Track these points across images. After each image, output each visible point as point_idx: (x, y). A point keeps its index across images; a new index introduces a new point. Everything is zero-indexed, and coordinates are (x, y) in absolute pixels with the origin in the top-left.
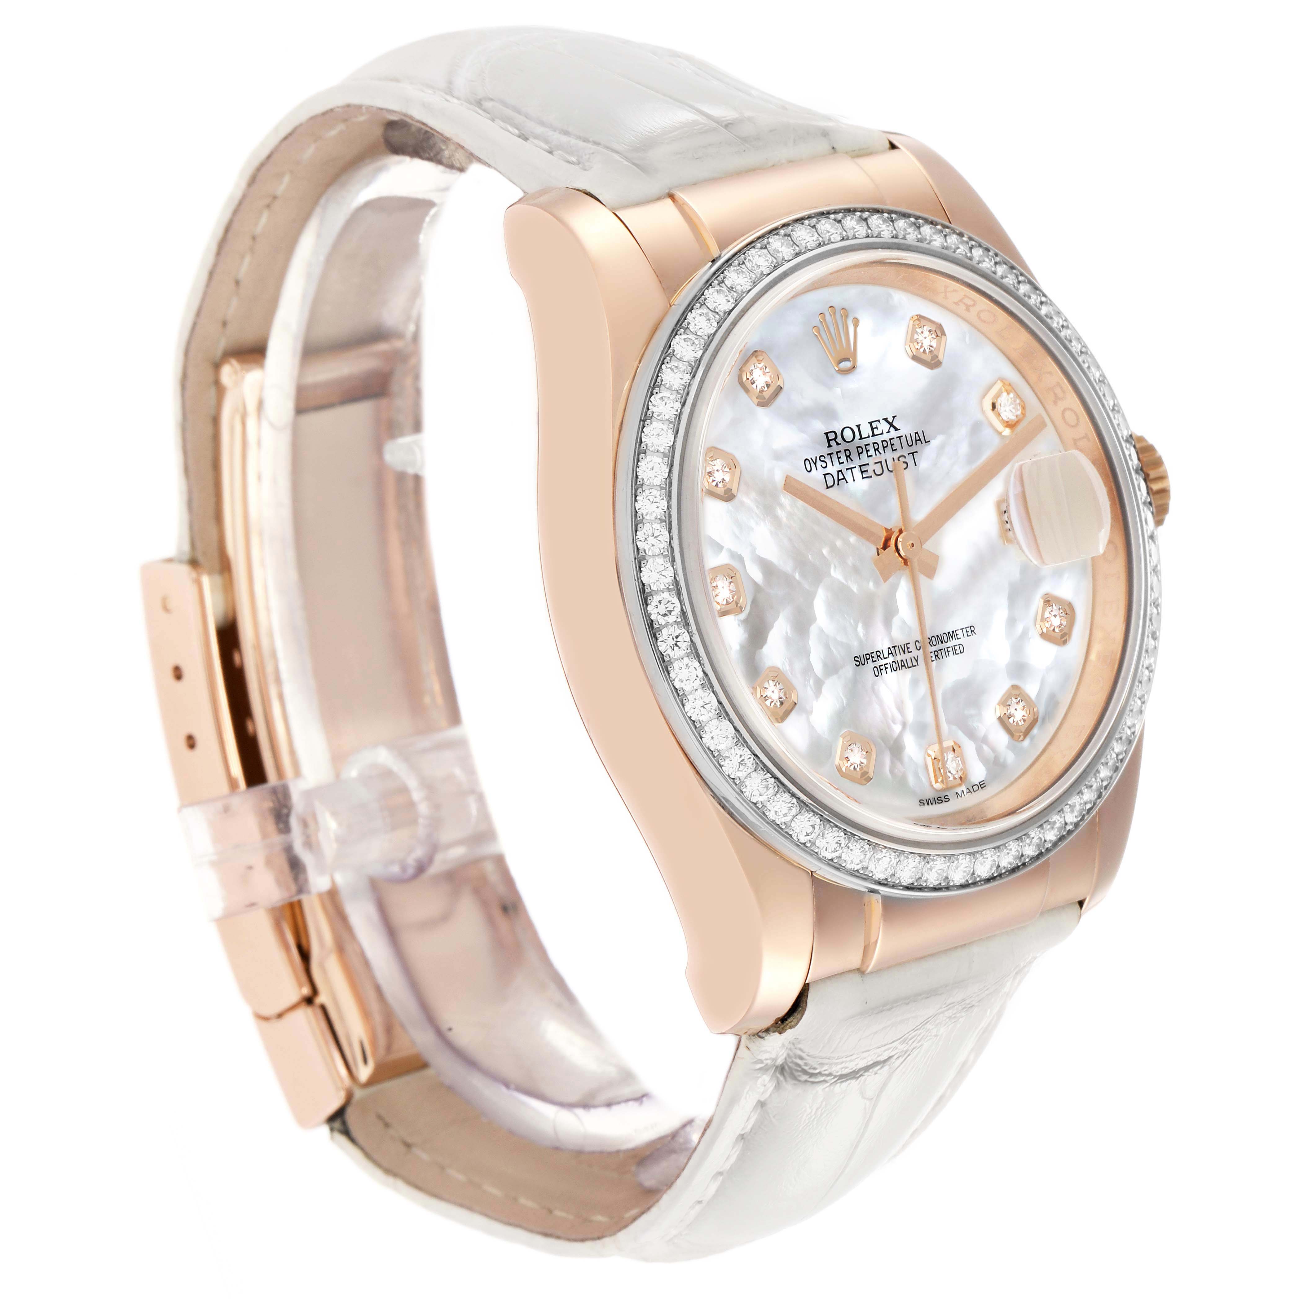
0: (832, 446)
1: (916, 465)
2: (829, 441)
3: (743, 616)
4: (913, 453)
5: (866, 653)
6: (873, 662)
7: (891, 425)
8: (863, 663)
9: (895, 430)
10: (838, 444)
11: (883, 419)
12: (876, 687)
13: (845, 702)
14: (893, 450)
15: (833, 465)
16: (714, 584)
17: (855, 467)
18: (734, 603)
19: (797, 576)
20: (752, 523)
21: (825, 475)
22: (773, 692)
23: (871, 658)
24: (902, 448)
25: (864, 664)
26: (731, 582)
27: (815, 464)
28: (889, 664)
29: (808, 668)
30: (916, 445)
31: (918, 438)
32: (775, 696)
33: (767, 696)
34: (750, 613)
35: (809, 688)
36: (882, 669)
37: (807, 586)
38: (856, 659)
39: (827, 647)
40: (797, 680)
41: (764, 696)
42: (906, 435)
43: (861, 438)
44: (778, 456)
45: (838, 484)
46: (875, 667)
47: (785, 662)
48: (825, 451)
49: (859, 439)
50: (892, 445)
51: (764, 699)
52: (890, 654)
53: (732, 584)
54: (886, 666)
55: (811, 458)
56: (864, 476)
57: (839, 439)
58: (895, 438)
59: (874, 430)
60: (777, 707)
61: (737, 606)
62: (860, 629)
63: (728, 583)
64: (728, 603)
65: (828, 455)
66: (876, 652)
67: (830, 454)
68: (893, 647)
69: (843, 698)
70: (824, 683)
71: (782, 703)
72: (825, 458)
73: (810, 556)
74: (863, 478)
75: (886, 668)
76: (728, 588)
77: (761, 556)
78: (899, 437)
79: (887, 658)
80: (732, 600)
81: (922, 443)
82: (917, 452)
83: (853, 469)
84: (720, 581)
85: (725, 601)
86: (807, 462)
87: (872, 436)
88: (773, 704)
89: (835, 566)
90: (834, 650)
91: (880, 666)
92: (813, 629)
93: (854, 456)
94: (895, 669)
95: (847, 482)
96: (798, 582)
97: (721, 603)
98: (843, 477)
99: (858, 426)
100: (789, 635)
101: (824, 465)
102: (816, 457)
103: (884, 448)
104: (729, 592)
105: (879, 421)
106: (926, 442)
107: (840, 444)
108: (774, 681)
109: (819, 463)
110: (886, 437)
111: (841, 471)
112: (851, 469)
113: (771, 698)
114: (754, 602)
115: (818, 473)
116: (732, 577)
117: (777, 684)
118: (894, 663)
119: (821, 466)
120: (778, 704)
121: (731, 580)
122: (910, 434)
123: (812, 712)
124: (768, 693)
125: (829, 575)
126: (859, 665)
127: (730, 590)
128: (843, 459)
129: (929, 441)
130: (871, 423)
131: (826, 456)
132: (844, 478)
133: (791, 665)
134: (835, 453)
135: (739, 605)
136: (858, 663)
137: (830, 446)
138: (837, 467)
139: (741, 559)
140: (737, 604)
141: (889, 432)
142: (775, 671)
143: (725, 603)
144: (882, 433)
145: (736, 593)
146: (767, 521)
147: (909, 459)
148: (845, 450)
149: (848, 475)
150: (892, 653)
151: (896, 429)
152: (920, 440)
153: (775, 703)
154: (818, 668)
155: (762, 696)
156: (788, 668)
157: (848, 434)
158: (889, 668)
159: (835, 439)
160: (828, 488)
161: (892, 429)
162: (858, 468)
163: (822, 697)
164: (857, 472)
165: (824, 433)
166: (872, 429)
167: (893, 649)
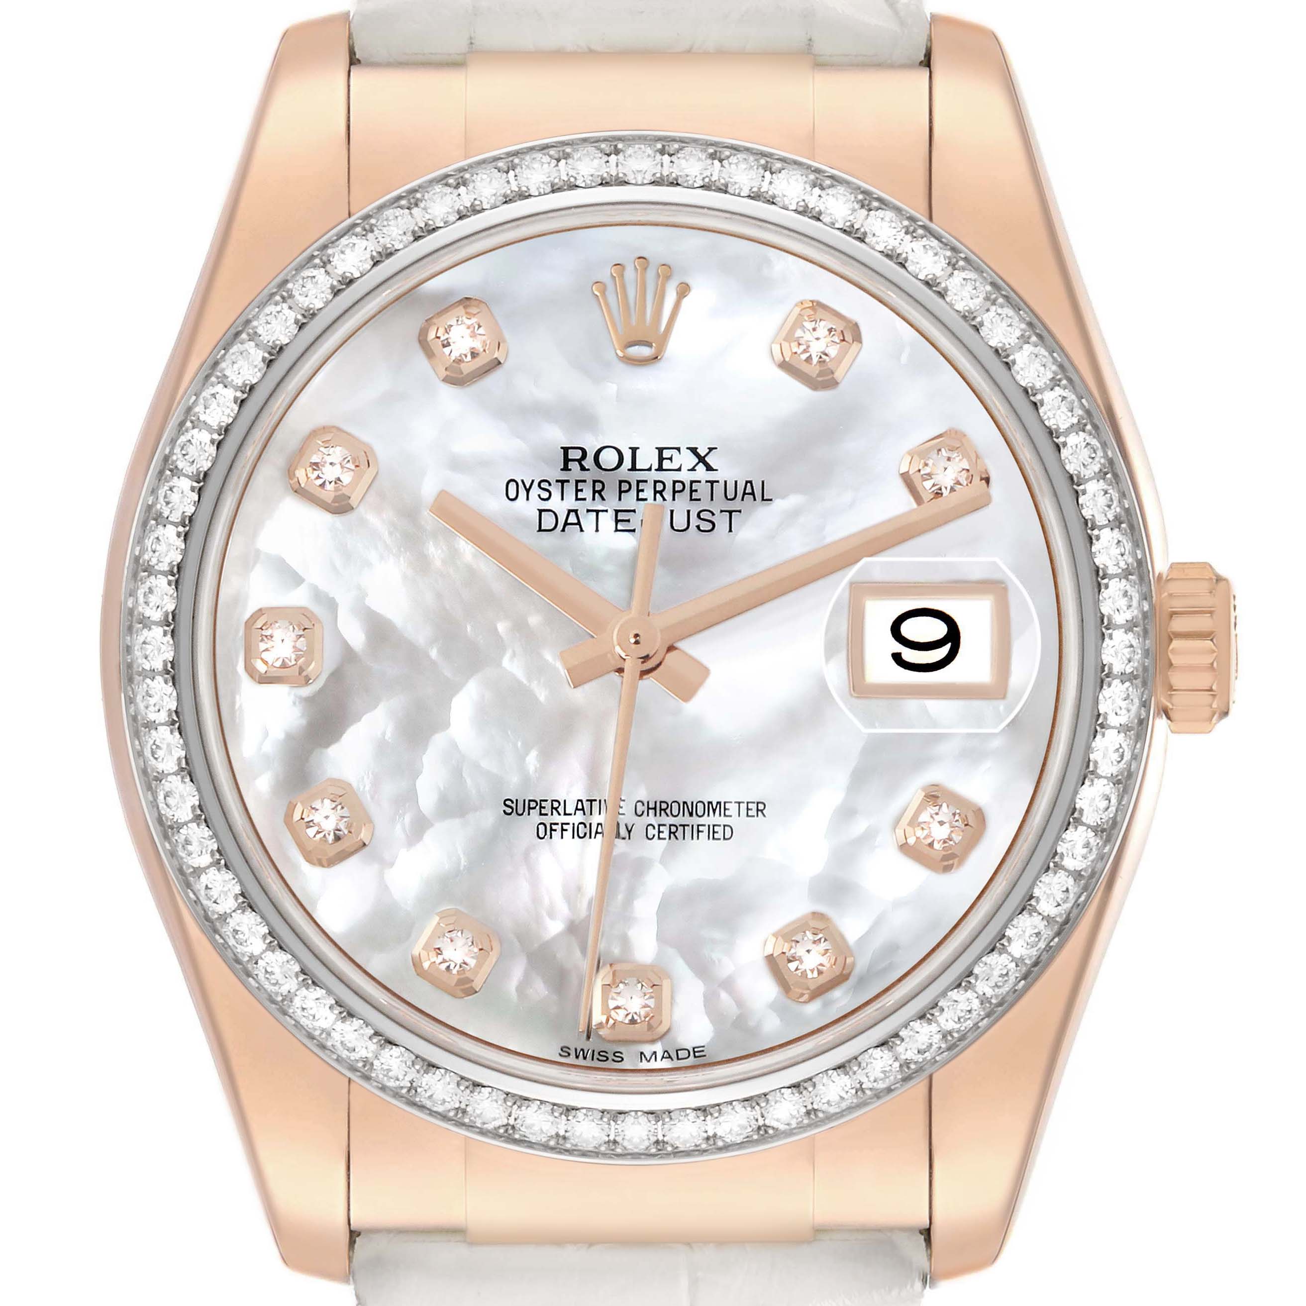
0: (570, 470)
1: (730, 530)
2: (567, 460)
3: (306, 691)
4: (730, 512)
5: (531, 798)
6: (541, 814)
7: (702, 459)
8: (520, 812)
9: (707, 470)
10: (583, 468)
11: (687, 448)
12: (533, 855)
13: (463, 862)
14: (691, 500)
15: (562, 499)
16: (268, 633)
17: (606, 511)
18: (297, 668)
19: (434, 653)
20: (373, 556)
21: (541, 511)
22: (327, 817)
23: (538, 807)
24: (712, 499)
25: (522, 814)
26: (301, 636)
27: (528, 491)
28: (571, 825)
29: (410, 796)
30: (743, 500)
31: (749, 490)
32: (329, 826)
33: (312, 821)
34: (321, 691)
35: (398, 827)
36: (555, 830)
37: (447, 673)
38: (508, 803)
39: (457, 773)
40: (380, 812)
41: (307, 820)
42: (726, 482)
43: (634, 468)
44: (457, 464)
45: (563, 530)
46: (541, 824)
47: (365, 777)
48: (555, 473)
49: (629, 470)
50: (692, 491)
51: (304, 825)
52: (580, 810)
53: (302, 639)
54: (565, 827)
55: (523, 481)
56: (620, 527)
57: (589, 462)
58: (703, 482)
59: (665, 461)
60: (326, 841)
61: (300, 674)
62: (532, 760)
63: (295, 637)
64: (284, 666)
65: (557, 481)
66: (552, 801)
67: (563, 482)
68: (587, 800)
69: (462, 856)
70: (432, 825)
71: (337, 838)
72: (550, 484)
73: (469, 628)
74: (617, 530)
75: (563, 830)
76: (293, 644)
77: (373, 608)
78: (712, 483)
79: (570, 814)
80: (293, 662)
81: (755, 500)
82: (740, 511)
83: (600, 513)
84: (280, 630)
85: (281, 661)
86: (512, 486)
87: (656, 470)
88: (321, 835)
89: (514, 654)
90: (469, 781)
91: (551, 824)
92: (438, 741)
93: (611, 493)
94: (581, 835)
95: (582, 530)
96: (433, 663)
97: (270, 663)
98: (576, 521)
99: (634, 450)
100: (386, 738)
101: (545, 495)
102: (533, 481)
103: (674, 492)
104: (293, 650)
105: (678, 449)
106: (763, 500)
107: (588, 470)
108: (334, 801)
109: (535, 490)
110: (685, 476)
111: (576, 511)
112: (597, 512)
113: (319, 825)
114: (337, 675)
115: (528, 507)
116: (305, 629)
117: (339, 807)
118: (581, 826)
119: (539, 496)
120: (331, 838)
121: (301, 633)
122: (736, 482)
123: (392, 864)
124: (317, 817)
125: (499, 665)
126: (510, 814)
127: (294, 647)
128: (587, 493)
129: (771, 500)
130: (660, 450)
131: (553, 482)
132: (579, 523)
133: (376, 783)
134: (573, 483)
135: (304, 674)
136: (509, 810)
137: (566, 468)
138: (570, 502)
139: (332, 605)
140: (301, 671)
141: (693, 469)
142: (343, 788)
143: (278, 664)
144: (679, 469)
145: (306, 654)
146: (402, 559)
147: (722, 522)
148: (594, 482)
149: (588, 521)
150: (583, 809)
151: (709, 468)
152: (753, 493)
153: (325, 836)
154: (427, 800)
155: (302, 819)
156: (367, 788)
157: (609, 458)
158: (570, 830)
159: (579, 461)
160: (540, 530)
161: (701, 467)
162: (611, 513)
163: (419, 847)
164: (607, 520)
165: (562, 448)
166: (661, 459)
167: (587, 805)
